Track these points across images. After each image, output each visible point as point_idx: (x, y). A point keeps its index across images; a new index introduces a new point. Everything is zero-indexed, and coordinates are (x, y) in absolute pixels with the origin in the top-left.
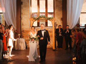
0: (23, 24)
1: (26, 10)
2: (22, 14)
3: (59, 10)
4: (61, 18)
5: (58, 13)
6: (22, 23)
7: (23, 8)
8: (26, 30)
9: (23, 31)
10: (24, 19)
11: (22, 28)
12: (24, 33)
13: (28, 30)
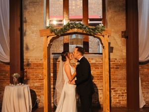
0: (27, 48)
1: (35, 11)
2: (26, 22)
3: (115, 12)
4: (122, 32)
5: (115, 18)
6: (25, 46)
7: (28, 7)
8: (35, 61)
9: (28, 65)
10: (31, 34)
11: (25, 58)
12: (31, 70)
13: (41, 62)
